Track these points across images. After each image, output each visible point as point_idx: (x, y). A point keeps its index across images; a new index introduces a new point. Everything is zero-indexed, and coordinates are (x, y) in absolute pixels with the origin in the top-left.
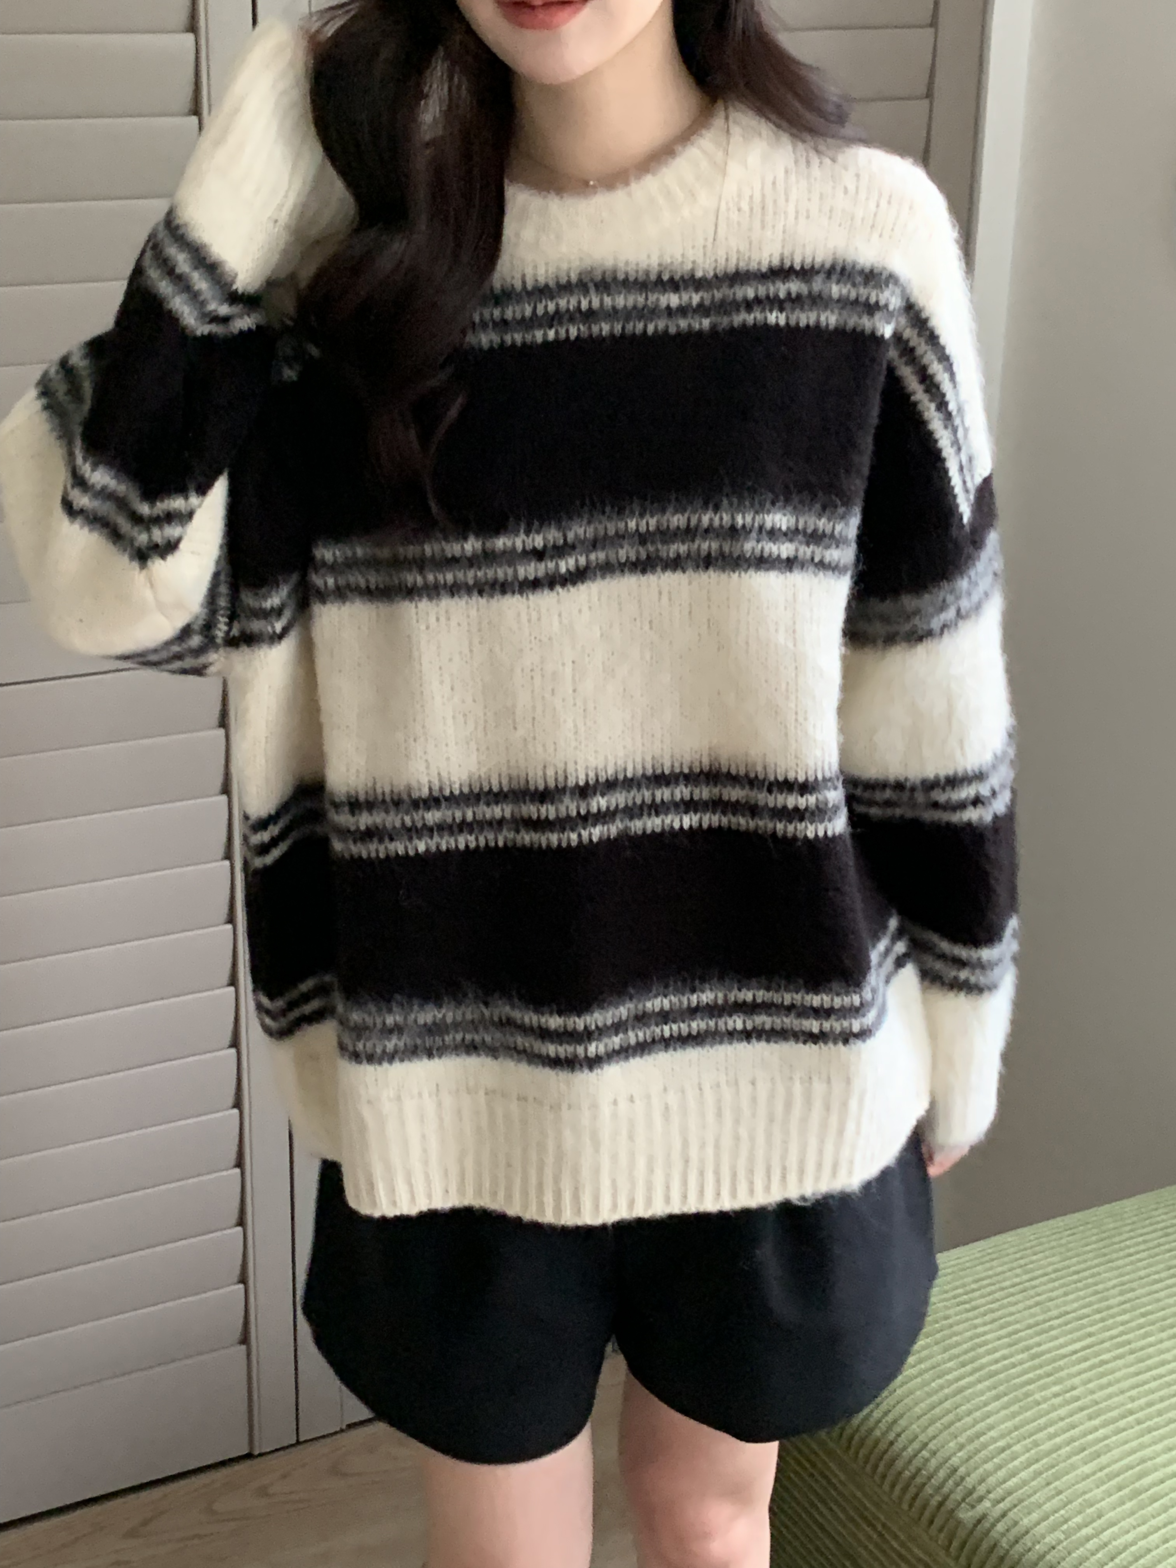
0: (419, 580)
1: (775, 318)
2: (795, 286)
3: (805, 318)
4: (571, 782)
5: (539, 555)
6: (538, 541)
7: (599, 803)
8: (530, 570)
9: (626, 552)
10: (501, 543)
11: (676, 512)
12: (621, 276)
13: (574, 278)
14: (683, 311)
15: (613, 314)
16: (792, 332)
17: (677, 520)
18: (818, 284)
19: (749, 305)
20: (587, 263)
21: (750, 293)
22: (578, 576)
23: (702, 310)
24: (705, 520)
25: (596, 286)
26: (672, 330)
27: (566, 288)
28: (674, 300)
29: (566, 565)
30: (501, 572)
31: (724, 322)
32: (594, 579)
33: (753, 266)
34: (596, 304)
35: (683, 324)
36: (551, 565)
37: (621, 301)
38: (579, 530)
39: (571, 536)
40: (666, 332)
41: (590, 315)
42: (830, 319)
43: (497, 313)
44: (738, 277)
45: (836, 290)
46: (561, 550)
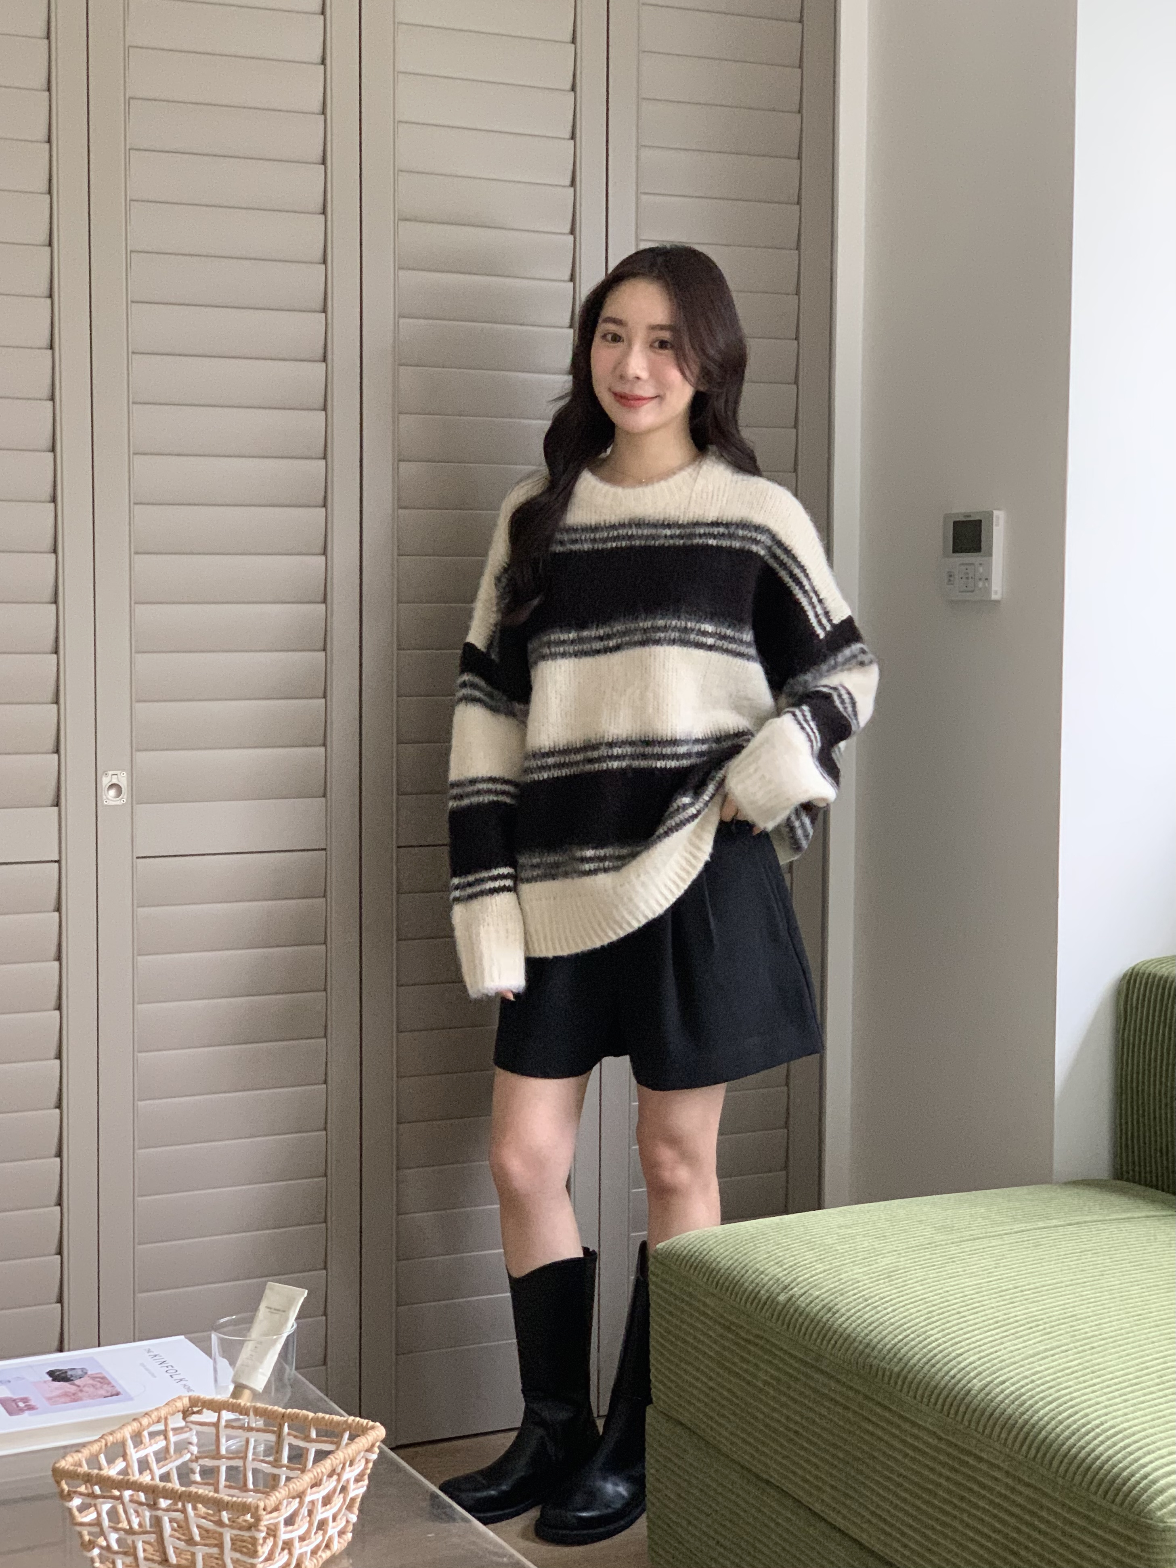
0: (548, 651)
1: (712, 542)
2: (722, 530)
3: (725, 543)
4: (606, 740)
5: (601, 638)
6: (601, 632)
7: (617, 751)
8: (598, 645)
9: (637, 637)
10: (585, 633)
11: (661, 619)
12: (647, 522)
13: (626, 522)
14: (672, 537)
15: (640, 537)
16: (719, 548)
17: (661, 623)
18: (732, 530)
19: (700, 536)
20: (633, 516)
21: (702, 531)
22: (617, 648)
23: (681, 537)
24: (674, 623)
25: (636, 525)
26: (666, 545)
27: (622, 525)
28: (668, 532)
29: (611, 643)
30: (586, 647)
31: (689, 542)
32: (624, 649)
33: (705, 520)
34: (635, 533)
35: (671, 542)
36: (606, 643)
37: (646, 532)
38: (619, 627)
39: (615, 630)
40: (663, 545)
41: (631, 537)
42: (737, 544)
43: (592, 535)
44: (697, 524)
45: (741, 532)
46: (609, 637)
